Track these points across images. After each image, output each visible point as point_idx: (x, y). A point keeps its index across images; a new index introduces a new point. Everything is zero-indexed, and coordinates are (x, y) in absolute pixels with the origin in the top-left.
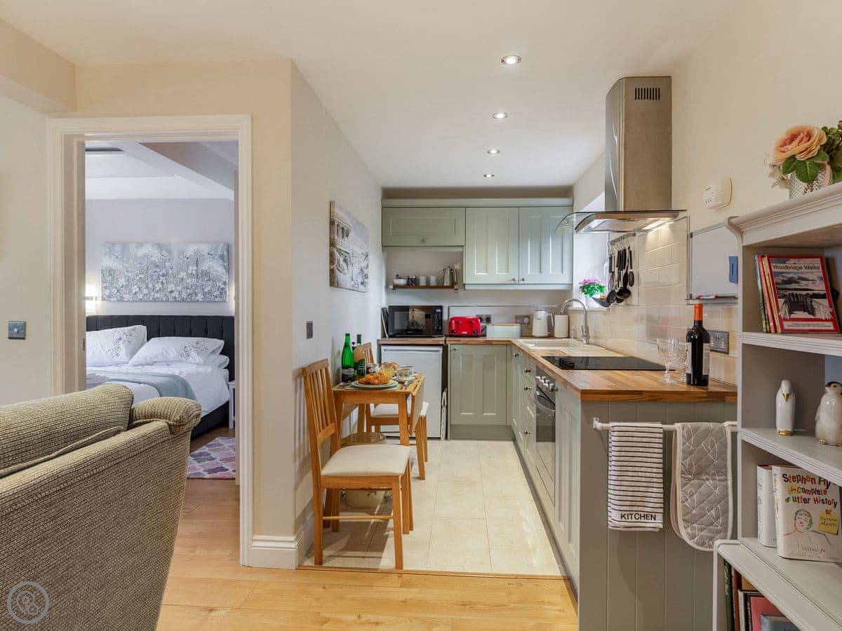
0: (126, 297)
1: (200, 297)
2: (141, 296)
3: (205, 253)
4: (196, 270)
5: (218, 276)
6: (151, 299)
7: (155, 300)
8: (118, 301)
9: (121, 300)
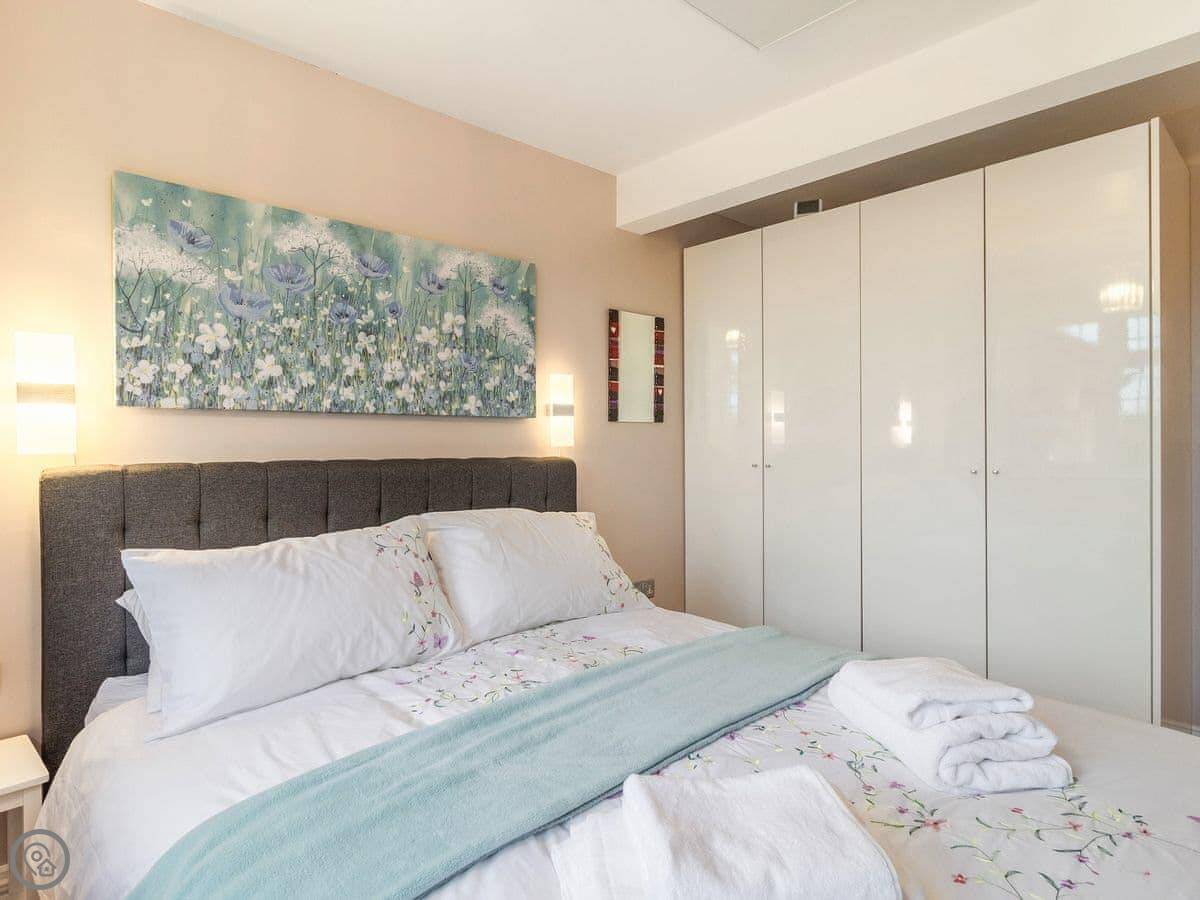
0: (231, 393)
1: (472, 404)
2: (290, 395)
3: (486, 281)
4: (465, 327)
5: (517, 349)
6: (327, 403)
7: (339, 410)
8: (195, 407)
9: (208, 405)
